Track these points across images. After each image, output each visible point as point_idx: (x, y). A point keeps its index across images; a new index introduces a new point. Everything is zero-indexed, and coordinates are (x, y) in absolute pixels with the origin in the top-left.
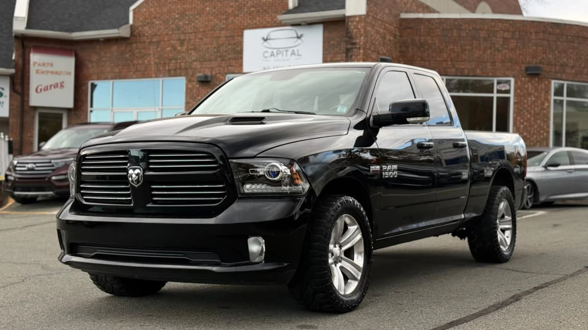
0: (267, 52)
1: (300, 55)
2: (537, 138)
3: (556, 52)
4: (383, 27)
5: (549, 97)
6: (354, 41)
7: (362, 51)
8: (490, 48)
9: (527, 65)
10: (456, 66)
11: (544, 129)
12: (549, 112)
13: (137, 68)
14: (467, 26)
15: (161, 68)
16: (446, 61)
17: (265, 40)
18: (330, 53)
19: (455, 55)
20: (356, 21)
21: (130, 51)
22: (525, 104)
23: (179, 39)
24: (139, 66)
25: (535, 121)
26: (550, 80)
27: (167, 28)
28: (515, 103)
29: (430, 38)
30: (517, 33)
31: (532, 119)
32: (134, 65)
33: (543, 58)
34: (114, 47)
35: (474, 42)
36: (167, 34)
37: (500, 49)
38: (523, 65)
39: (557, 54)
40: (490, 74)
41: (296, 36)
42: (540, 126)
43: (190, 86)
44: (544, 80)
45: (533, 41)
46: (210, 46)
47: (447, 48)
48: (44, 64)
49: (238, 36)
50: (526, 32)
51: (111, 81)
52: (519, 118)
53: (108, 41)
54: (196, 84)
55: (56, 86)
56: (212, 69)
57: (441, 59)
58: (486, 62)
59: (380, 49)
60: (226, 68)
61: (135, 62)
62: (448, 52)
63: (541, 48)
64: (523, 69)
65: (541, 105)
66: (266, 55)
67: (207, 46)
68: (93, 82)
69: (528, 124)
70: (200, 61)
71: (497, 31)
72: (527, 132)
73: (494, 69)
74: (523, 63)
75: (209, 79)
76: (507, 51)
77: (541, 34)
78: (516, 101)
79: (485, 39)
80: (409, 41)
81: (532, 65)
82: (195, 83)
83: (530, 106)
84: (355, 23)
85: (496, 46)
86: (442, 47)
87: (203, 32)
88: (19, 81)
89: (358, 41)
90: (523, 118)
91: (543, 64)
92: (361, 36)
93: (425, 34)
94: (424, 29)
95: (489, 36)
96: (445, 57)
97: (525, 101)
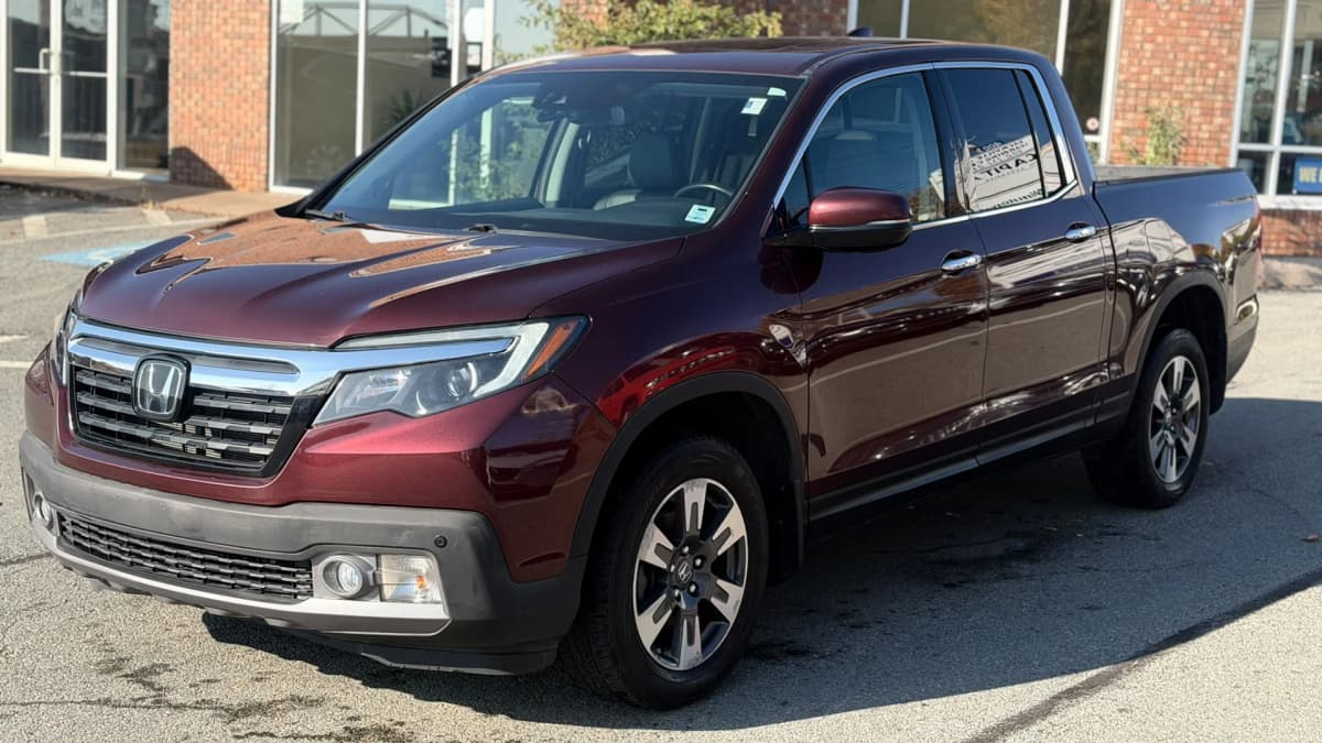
2: (1194, 85)
11: (1219, 58)
25: (1193, 32)
42: (1208, 50)
52: (1139, 22)
72: (1161, 66)
90: (1156, 25)
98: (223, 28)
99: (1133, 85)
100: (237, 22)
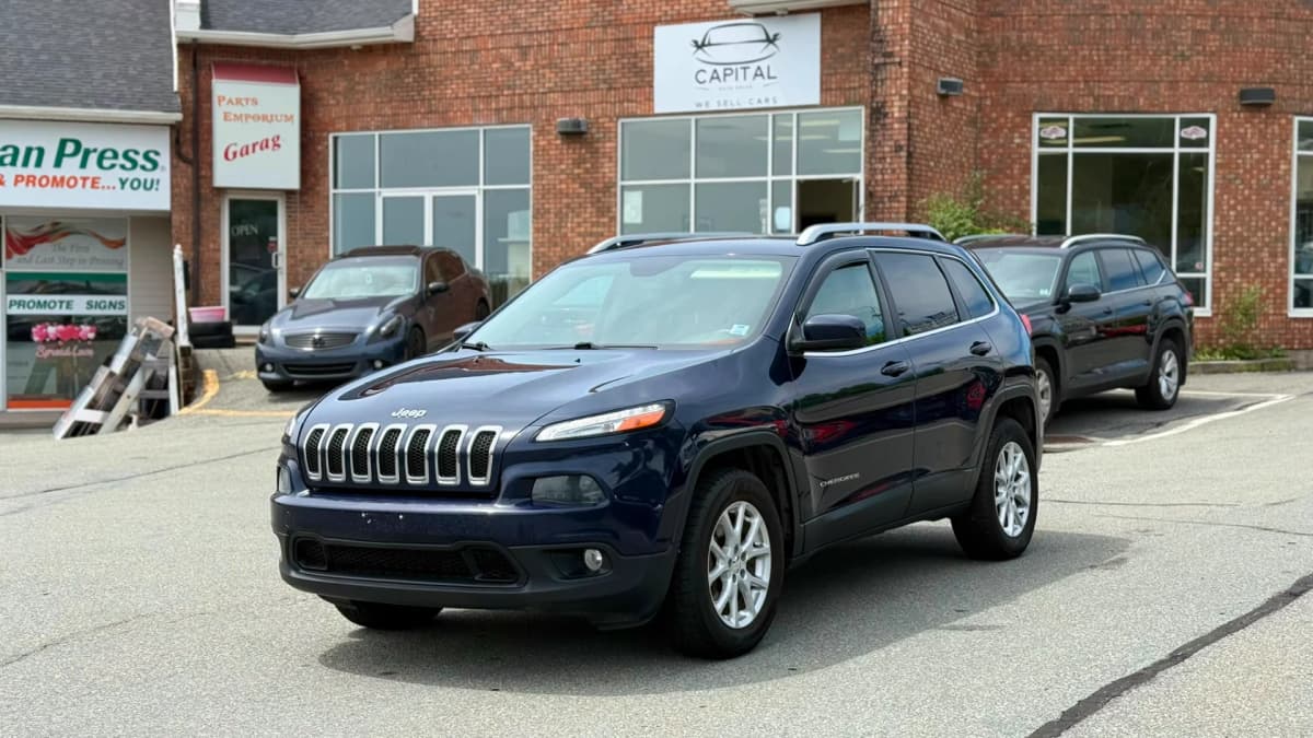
0: (704, 71)
1: (774, 78)
2: (1263, 237)
3: (1304, 57)
4: (946, 16)
5: (1289, 152)
6: (889, 50)
7: (905, 70)
8: (1168, 54)
9: (1243, 87)
10: (1096, 92)
11: (1277, 219)
12: (1288, 183)
13: (430, 105)
14: (1118, 7)
15: (481, 107)
16: (1075, 81)
17: (700, 46)
18: (836, 74)
19: (1094, 68)
20: (893, 8)
21: (414, 70)
22: (1238, 167)
23: (519, 46)
24: (433, 102)
25: (1260, 202)
26: (1290, 116)
27: (491, 23)
28: (1217, 166)
29: (1041, 34)
30: (1222, 19)
31: (1254, 197)
32: (423, 100)
33: (1276, 71)
34: (382, 65)
35: (1133, 41)
36: (492, 35)
37: (1187, 53)
38: (1235, 87)
39: (1305, 62)
40: (1167, 108)
41: (764, 37)
42: (1269, 213)
43: (541, 143)
44: (1278, 116)
45: (1254, 36)
46: (583, 59)
47: (1076, 54)
48: (239, 101)
49: (642, 38)
50: (1242, 18)
51: (377, 133)
52: (1226, 197)
53: (369, 51)
54: (556, 139)
55: (264, 145)
56: (588, 105)
57: (1062, 78)
58: (1156, 82)
59: (940, 63)
60: (617, 105)
61: (427, 93)
62: (1079, 63)
63: (1273, 50)
64: (1234, 94)
65: (1272, 169)
66: (701, 77)
67: (576, 59)
68: (337, 134)
69: (1245, 208)
70: (562, 91)
71: (1180, 16)
72: (1242, 225)
73: (1174, 96)
74: (1233, 82)
75: (583, 129)
76: (1201, 58)
77: (1273, 21)
78: (1219, 161)
79: (1156, 35)
80: (998, 41)
81: (1254, 86)
82: (552, 137)
83: (1250, 171)
84: (890, 12)
85: (1179, 48)
86: (1066, 53)
87: (566, 29)
88: (189, 136)
89: (897, 48)
90: (1235, 198)
91: (1276, 83)
92: (903, 40)
93: (1031, 25)
94: (1027, 15)
95: (1164, 27)
96: (1073, 74)
97: (1240, 161)
98: (577, 230)
99: (1224, 239)
100: (589, 225)
